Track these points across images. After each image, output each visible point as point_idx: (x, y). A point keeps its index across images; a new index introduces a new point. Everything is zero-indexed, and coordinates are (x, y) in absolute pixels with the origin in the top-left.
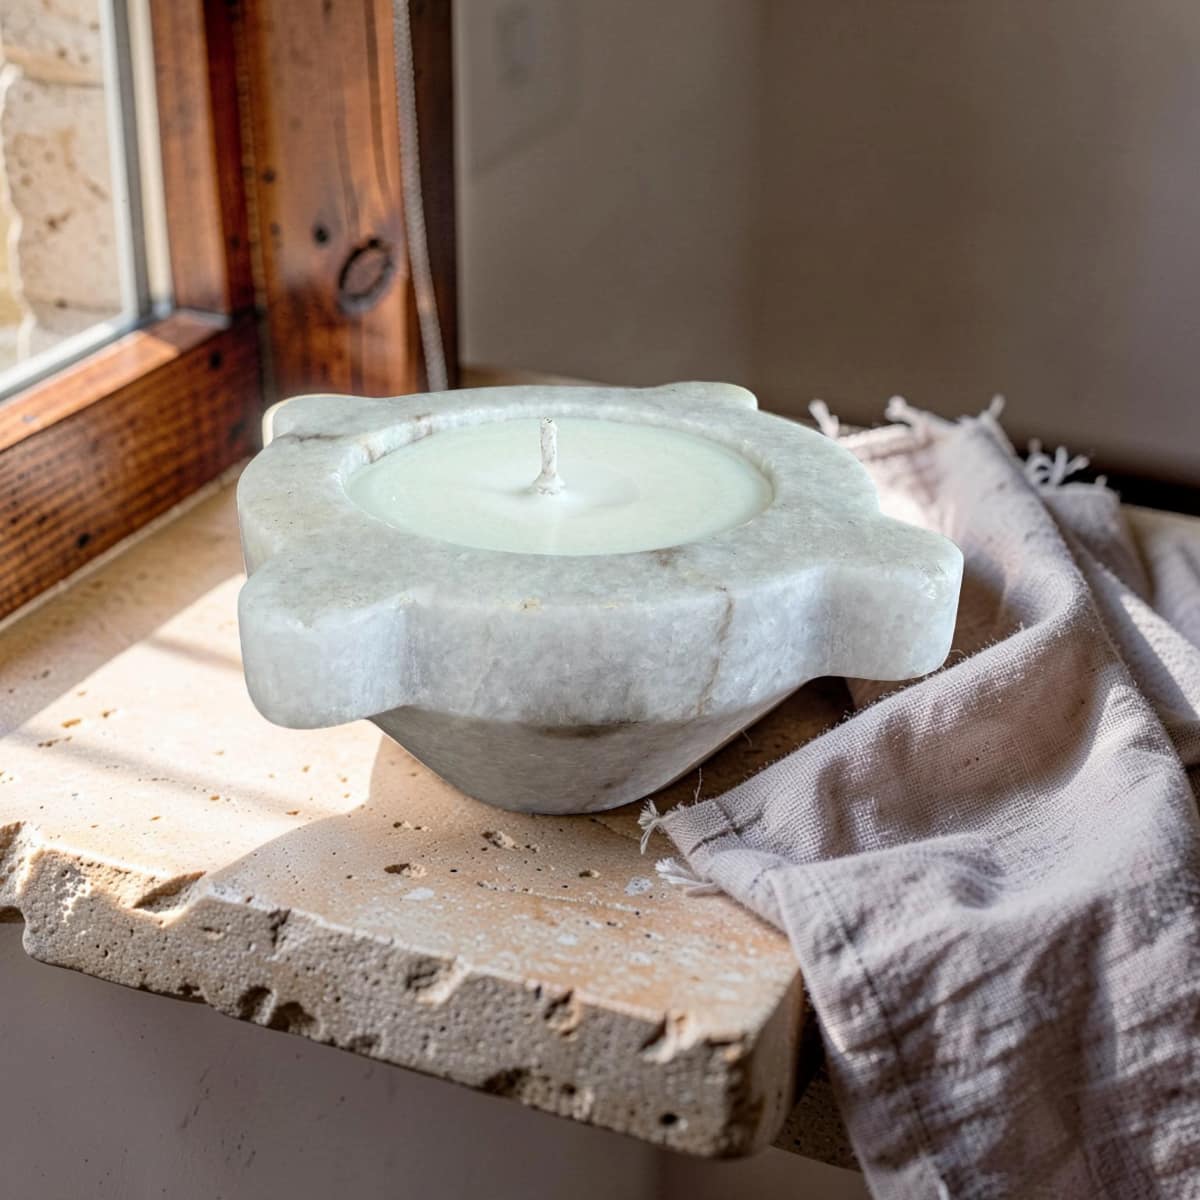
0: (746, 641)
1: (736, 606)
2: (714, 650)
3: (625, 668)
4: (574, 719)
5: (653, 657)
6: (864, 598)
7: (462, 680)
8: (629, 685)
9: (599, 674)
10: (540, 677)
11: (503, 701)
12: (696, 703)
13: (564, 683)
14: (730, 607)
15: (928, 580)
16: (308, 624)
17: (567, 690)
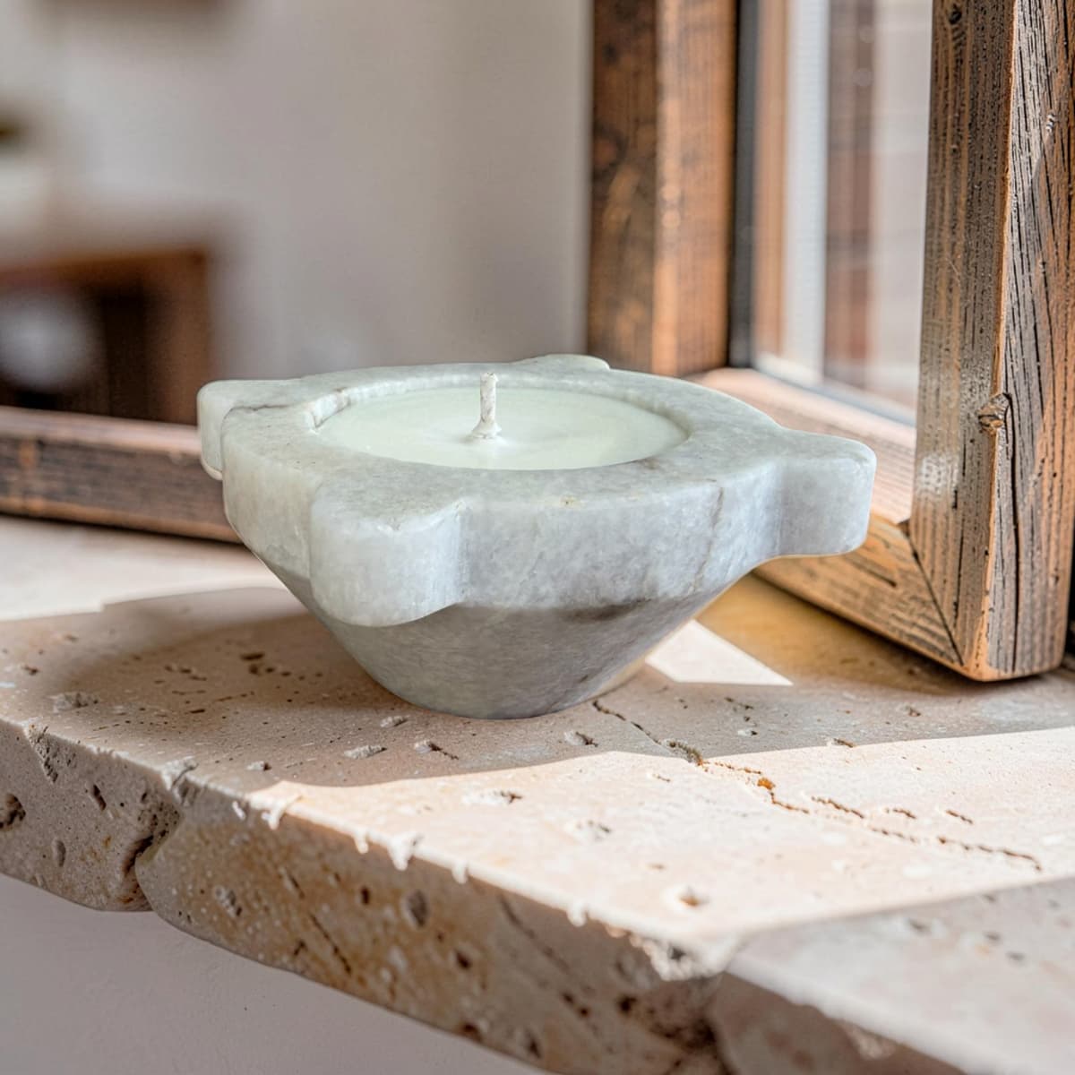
0: (730, 525)
1: (725, 494)
2: (709, 533)
3: (644, 552)
4: (603, 600)
5: (667, 540)
6: (810, 486)
7: (509, 574)
8: (648, 566)
9: (625, 558)
10: (578, 565)
11: (543, 590)
12: (693, 581)
13: (596, 568)
14: (721, 494)
15: (858, 466)
16: (396, 528)
17: (598, 575)
